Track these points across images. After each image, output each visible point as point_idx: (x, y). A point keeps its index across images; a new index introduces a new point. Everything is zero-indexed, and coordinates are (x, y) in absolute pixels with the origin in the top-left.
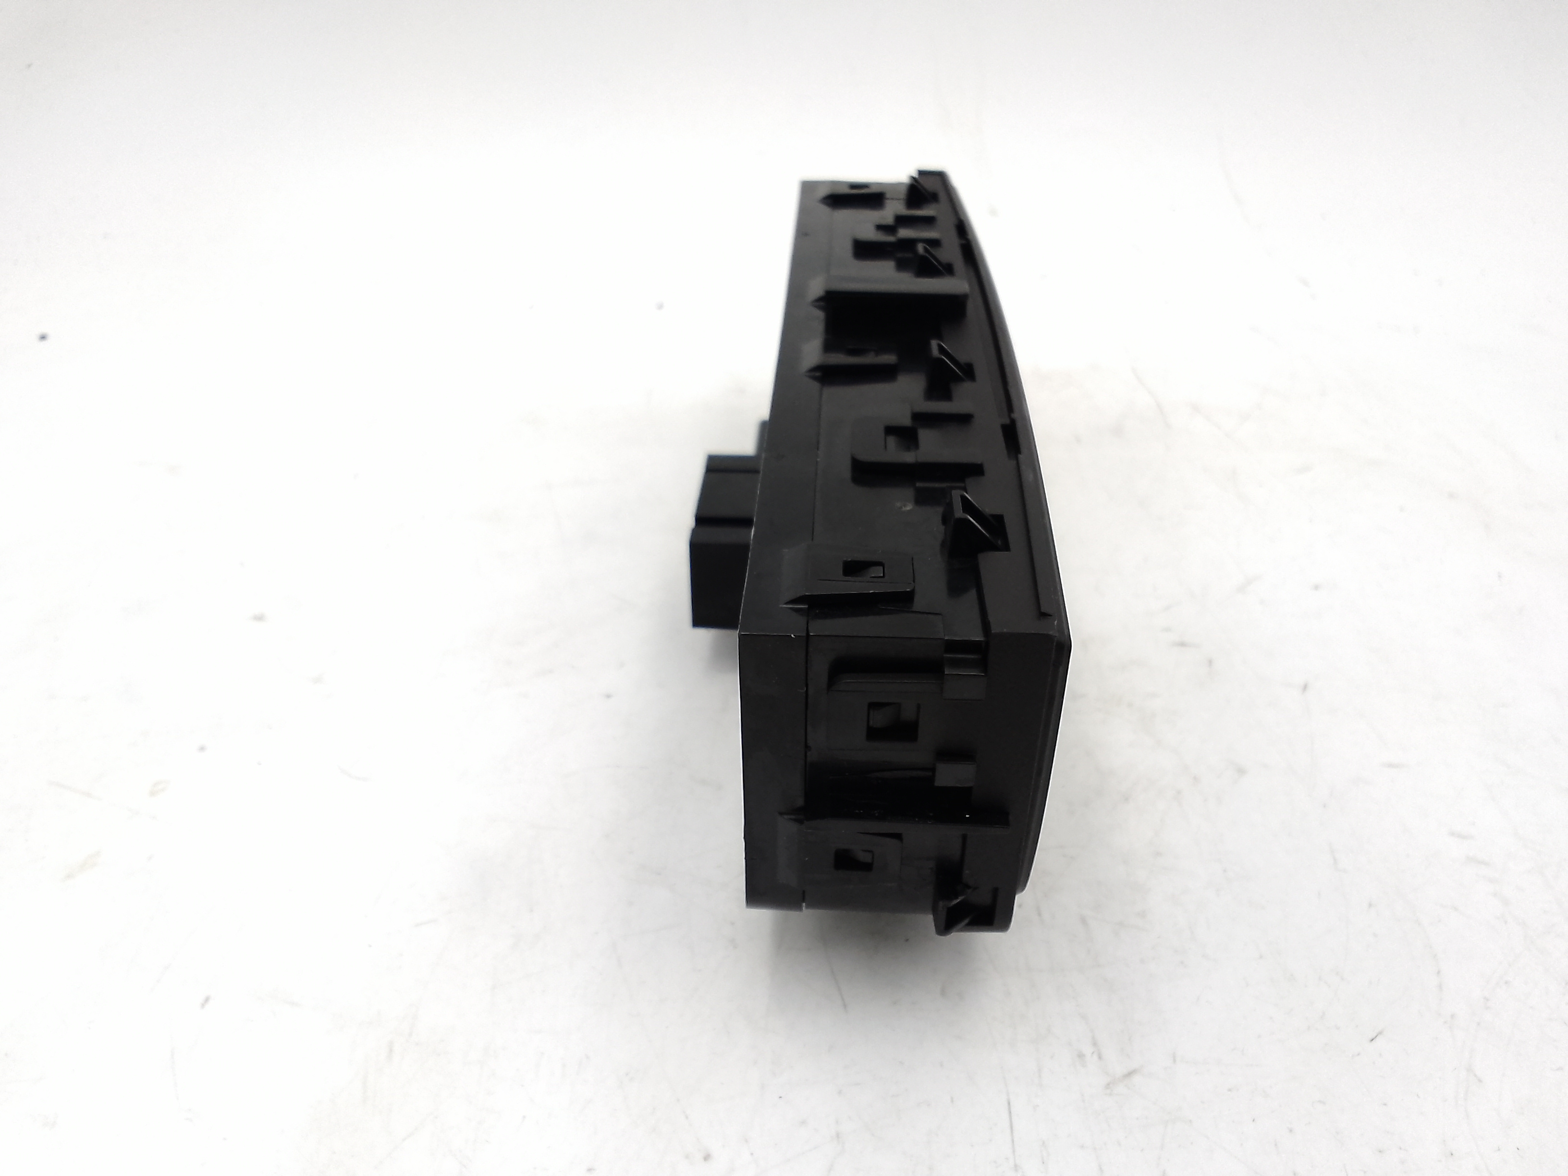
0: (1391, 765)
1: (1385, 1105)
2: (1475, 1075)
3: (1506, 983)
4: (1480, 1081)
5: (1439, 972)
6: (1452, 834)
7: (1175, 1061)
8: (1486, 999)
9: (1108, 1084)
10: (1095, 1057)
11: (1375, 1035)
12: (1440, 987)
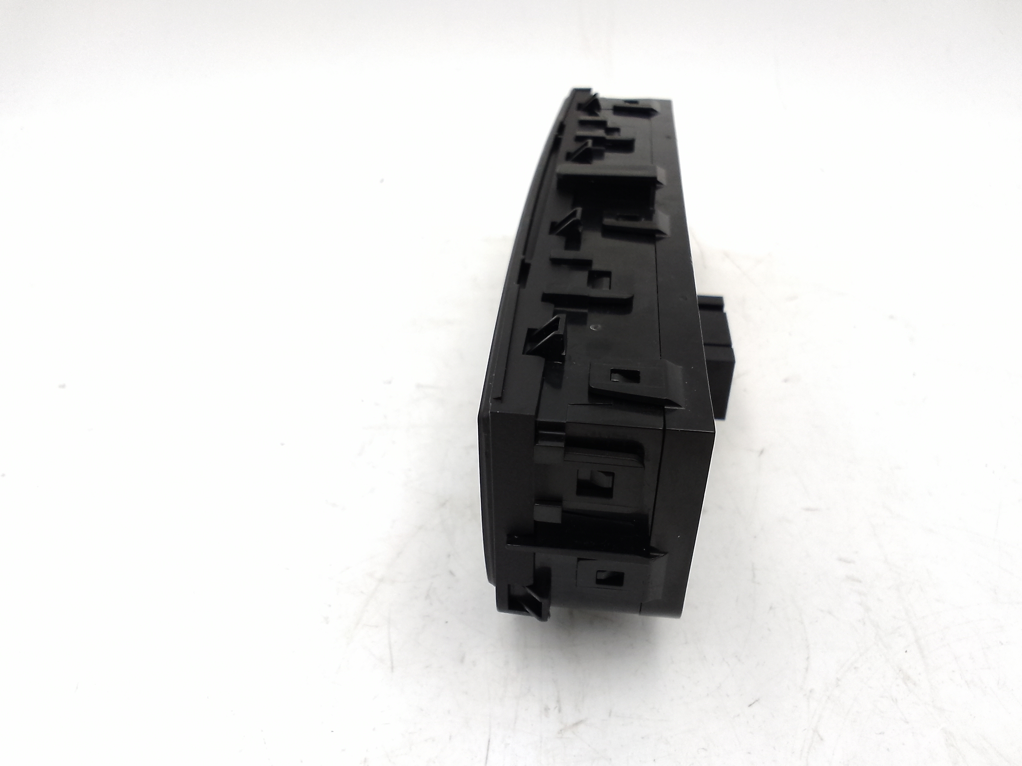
0: (808, 509)
1: (749, 753)
2: (819, 735)
3: (855, 668)
4: (822, 739)
5: (808, 658)
6: (840, 559)
7: (610, 715)
8: (838, 680)
9: (561, 731)
10: (557, 710)
11: (753, 701)
12: (807, 669)
